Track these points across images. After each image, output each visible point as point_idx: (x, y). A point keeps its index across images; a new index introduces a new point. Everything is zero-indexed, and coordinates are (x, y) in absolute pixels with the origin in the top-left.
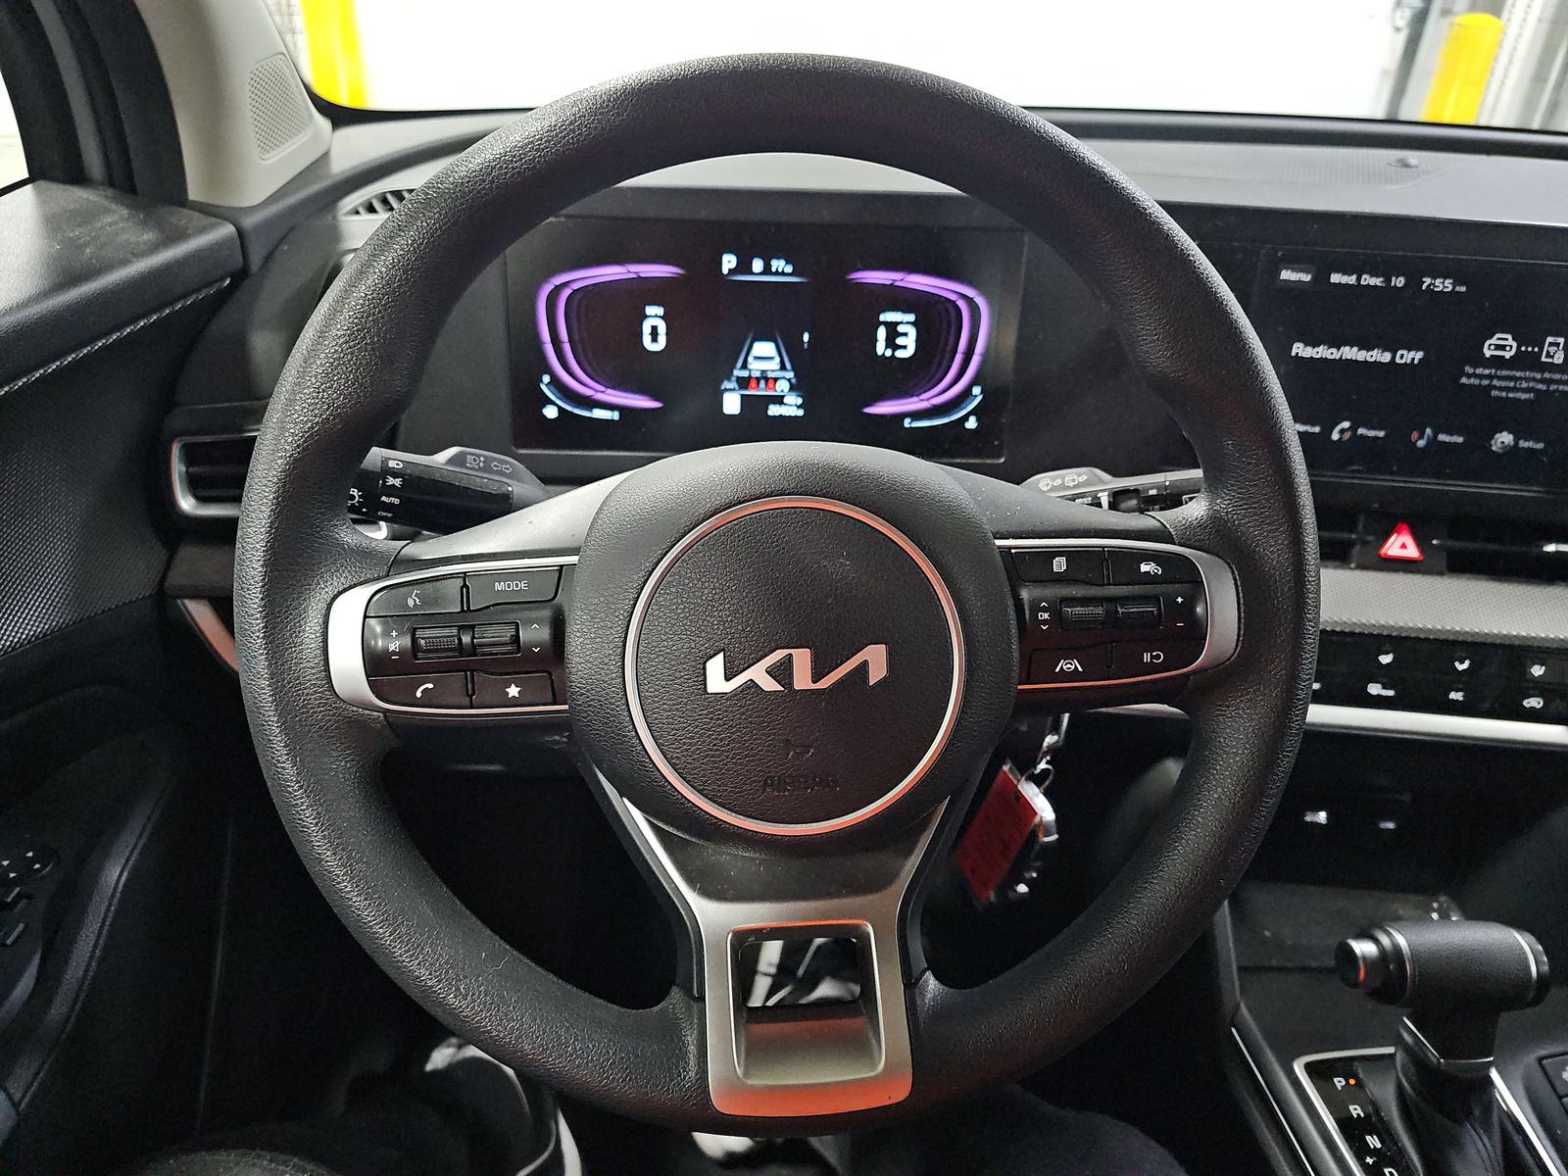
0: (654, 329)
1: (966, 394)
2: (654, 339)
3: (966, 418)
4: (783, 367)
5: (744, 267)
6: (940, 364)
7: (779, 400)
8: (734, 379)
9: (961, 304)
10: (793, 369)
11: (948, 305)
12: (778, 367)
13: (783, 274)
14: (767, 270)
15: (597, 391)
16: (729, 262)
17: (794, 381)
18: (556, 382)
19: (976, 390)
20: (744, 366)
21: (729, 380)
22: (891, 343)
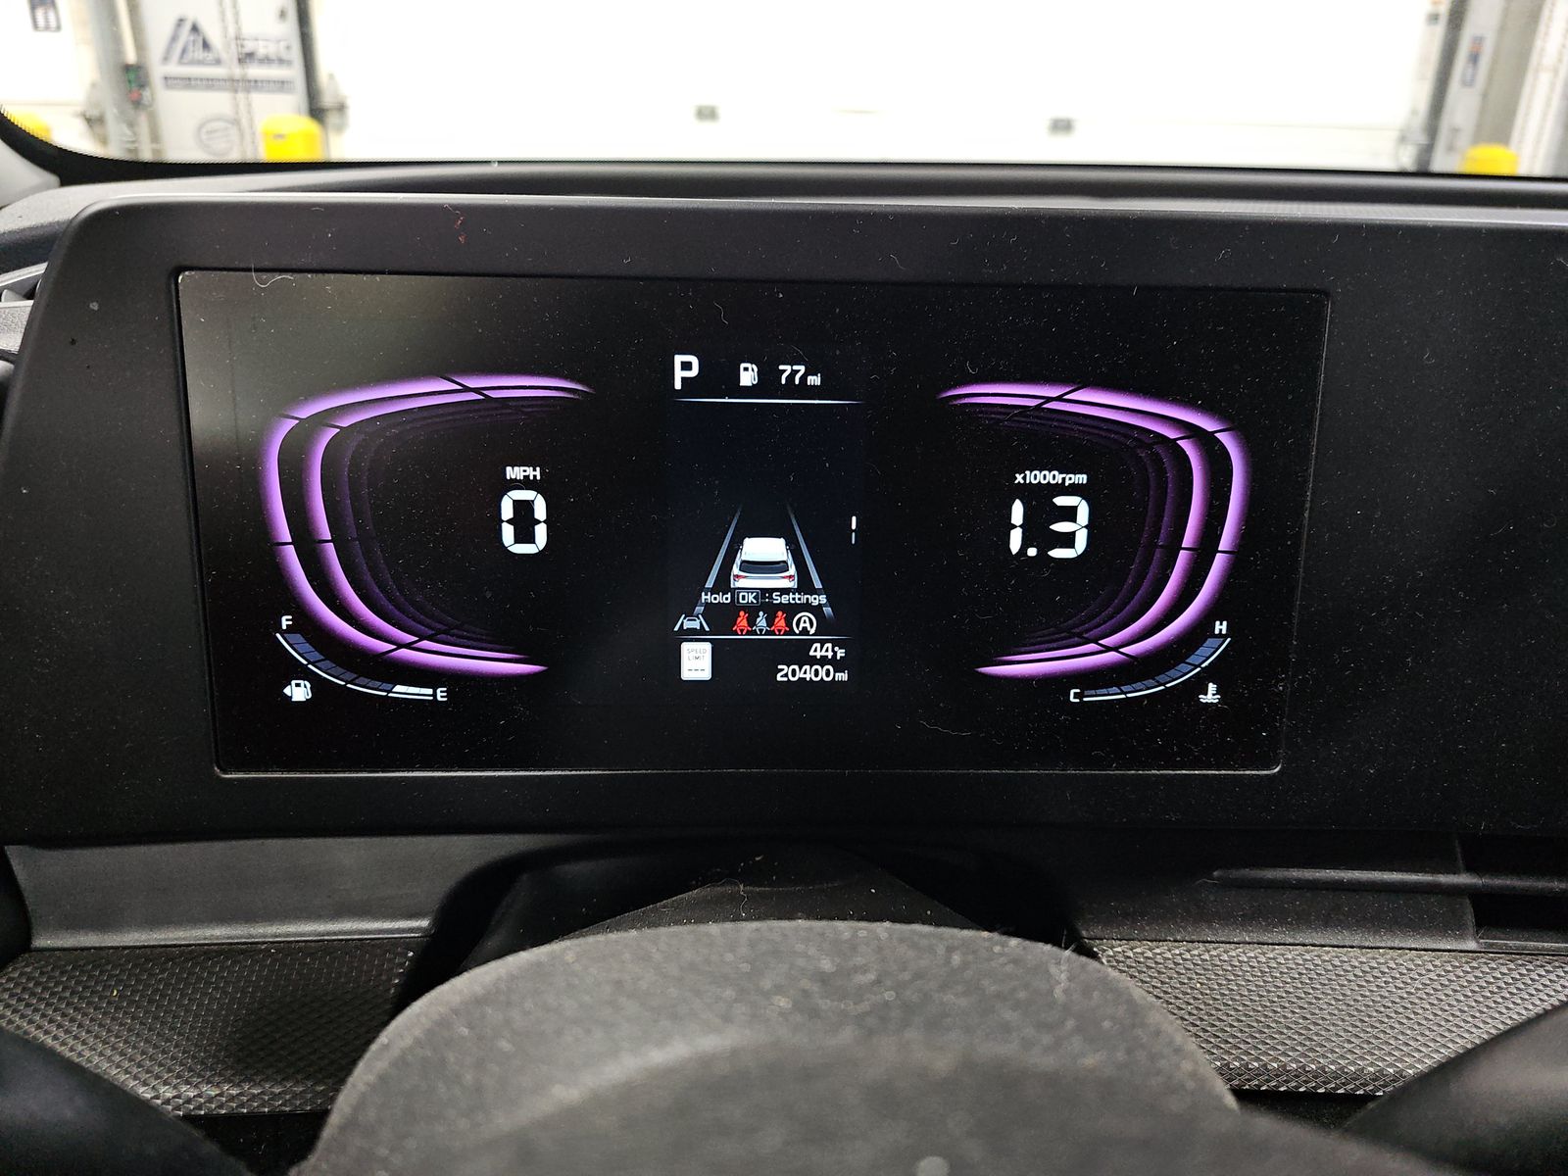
0: (523, 509)
1: (1199, 632)
2: (525, 535)
3: (1198, 685)
4: (805, 585)
5: (718, 376)
6: (1141, 576)
7: (799, 653)
8: (699, 609)
9: (1186, 446)
10: (825, 591)
11: (1159, 449)
12: (793, 584)
13: (804, 390)
14: (768, 383)
15: (400, 645)
16: (685, 367)
17: (828, 610)
18: (308, 626)
19: (1221, 627)
20: (723, 584)
21: (690, 614)
22: (1038, 532)
